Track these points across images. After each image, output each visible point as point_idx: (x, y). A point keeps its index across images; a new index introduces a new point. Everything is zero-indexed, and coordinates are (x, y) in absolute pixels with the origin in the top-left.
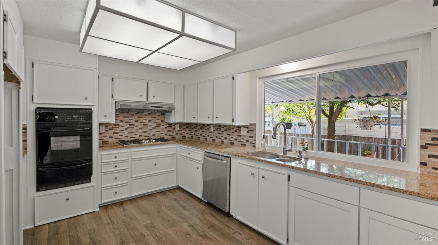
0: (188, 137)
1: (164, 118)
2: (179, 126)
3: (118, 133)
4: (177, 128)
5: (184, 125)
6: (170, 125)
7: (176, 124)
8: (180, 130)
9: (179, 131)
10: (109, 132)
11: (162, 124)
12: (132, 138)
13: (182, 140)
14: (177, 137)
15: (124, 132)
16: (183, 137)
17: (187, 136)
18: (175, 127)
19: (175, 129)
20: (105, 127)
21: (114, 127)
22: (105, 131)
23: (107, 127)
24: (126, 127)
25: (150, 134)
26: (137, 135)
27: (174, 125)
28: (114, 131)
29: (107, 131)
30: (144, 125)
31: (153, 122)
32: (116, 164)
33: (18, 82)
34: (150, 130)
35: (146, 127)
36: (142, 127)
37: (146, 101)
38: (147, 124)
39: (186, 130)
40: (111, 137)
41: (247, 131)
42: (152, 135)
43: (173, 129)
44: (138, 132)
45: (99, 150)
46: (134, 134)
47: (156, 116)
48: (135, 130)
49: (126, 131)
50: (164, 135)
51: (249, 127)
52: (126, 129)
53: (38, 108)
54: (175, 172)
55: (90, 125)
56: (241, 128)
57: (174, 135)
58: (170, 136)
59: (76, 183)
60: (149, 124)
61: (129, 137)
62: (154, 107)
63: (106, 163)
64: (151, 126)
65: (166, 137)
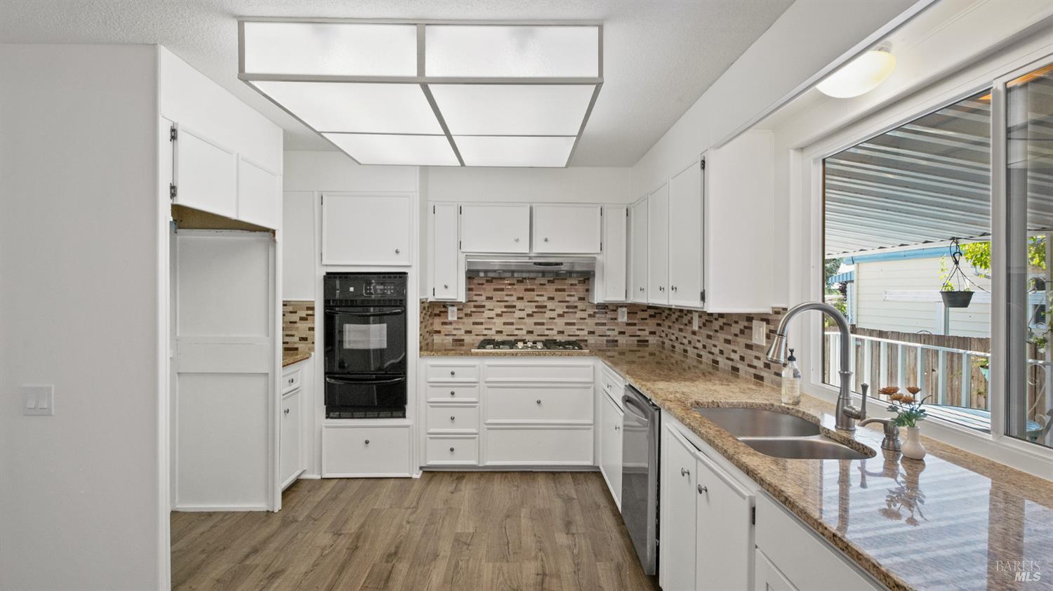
0: (655, 342)
1: (587, 290)
2: (628, 313)
3: (481, 324)
4: (623, 317)
5: (643, 311)
6: (604, 307)
7: (621, 307)
8: (630, 322)
9: (628, 324)
10: (466, 320)
11: (581, 305)
12: (511, 335)
13: (636, 349)
14: (622, 340)
15: (495, 323)
16: (638, 341)
17: (652, 340)
18: (617, 314)
19: (616, 319)
20: (458, 310)
21: (474, 310)
22: (458, 318)
23: (462, 310)
24: (499, 311)
25: (552, 329)
26: (522, 329)
27: (613, 310)
28: (475, 319)
29: (461, 318)
30: (537, 307)
31: (560, 302)
32: (453, 390)
33: (274, 232)
34: (551, 320)
35: (541, 312)
36: (533, 312)
37: (528, 252)
38: (545, 307)
39: (647, 323)
40: (469, 332)
41: (768, 332)
42: (555, 332)
43: (612, 319)
44: (525, 324)
45: (421, 356)
46: (514, 327)
47: (566, 287)
48: (516, 318)
49: (499, 321)
50: (586, 333)
51: (770, 318)
52: (497, 315)
53: (328, 273)
54: (589, 429)
55: (402, 303)
56: (754, 321)
57: (613, 334)
58: (603, 338)
59: (382, 414)
60: (550, 305)
61: (504, 333)
62: (540, 264)
63: (435, 385)
64: (554, 310)
65: (592, 340)
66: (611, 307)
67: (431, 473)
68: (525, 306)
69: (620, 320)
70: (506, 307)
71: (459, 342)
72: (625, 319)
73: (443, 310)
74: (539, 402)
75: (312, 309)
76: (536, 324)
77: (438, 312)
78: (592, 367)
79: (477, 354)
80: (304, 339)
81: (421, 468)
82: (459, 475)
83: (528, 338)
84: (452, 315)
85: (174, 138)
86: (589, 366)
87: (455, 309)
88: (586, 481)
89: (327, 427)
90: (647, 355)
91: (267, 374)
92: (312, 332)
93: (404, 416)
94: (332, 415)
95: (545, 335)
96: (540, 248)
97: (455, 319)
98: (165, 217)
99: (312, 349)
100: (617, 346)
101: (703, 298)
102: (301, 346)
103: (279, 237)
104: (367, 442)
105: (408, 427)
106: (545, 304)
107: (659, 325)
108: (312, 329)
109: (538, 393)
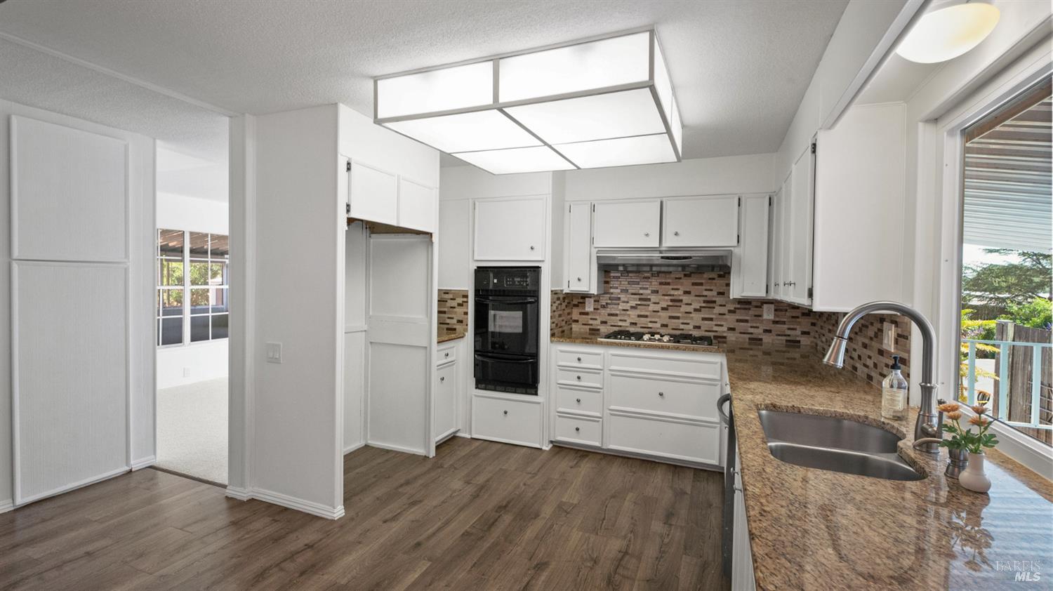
0: (809, 343)
2: (776, 310)
3: (616, 315)
4: (768, 314)
5: (794, 308)
6: (745, 303)
7: (766, 303)
8: (777, 319)
9: (775, 322)
10: (603, 311)
11: (719, 300)
12: (645, 328)
13: (784, 349)
14: (767, 339)
15: (629, 315)
16: (786, 341)
17: (805, 341)
18: (763, 311)
19: (760, 316)
20: (595, 301)
21: (610, 302)
22: (594, 309)
23: (598, 301)
24: (633, 303)
27: (756, 307)
28: (610, 310)
29: (598, 309)
30: (672, 301)
31: (696, 296)
32: (580, 374)
33: (431, 234)
34: (688, 315)
35: (677, 306)
36: (668, 306)
37: (658, 246)
38: (681, 301)
39: (799, 322)
40: (604, 323)
41: (896, 337)
42: (691, 327)
43: (756, 316)
44: (660, 317)
45: (552, 342)
46: (649, 319)
47: (703, 281)
48: (650, 311)
49: (633, 313)
50: (725, 329)
51: (898, 320)
52: (632, 307)
53: (478, 267)
54: (715, 427)
55: (536, 294)
56: (885, 323)
57: (758, 332)
58: (745, 335)
59: (519, 390)
60: (686, 299)
61: (638, 325)
62: (668, 258)
63: (564, 368)
64: (691, 304)
65: (731, 337)
66: (754, 304)
67: (560, 448)
68: (660, 300)
69: (765, 316)
70: (640, 299)
71: (595, 332)
72: (772, 317)
73: (581, 301)
74: (661, 394)
75: (466, 296)
76: (671, 317)
77: (576, 303)
78: (719, 364)
79: (601, 344)
80: (460, 322)
81: (552, 442)
82: (582, 453)
83: (663, 331)
84: (589, 307)
85: (349, 169)
86: (716, 363)
87: (592, 300)
88: (707, 480)
89: (476, 396)
90: (797, 356)
91: (426, 348)
92: (466, 316)
93: (536, 394)
94: (480, 386)
95: (680, 330)
96: (670, 242)
97: (592, 309)
98: (342, 226)
99: (466, 330)
100: (761, 345)
101: (811, 294)
102: (458, 327)
103: (435, 239)
104: (506, 413)
105: (539, 403)
106: (681, 298)
107: (813, 324)
108: (466, 313)
109: (663, 386)
